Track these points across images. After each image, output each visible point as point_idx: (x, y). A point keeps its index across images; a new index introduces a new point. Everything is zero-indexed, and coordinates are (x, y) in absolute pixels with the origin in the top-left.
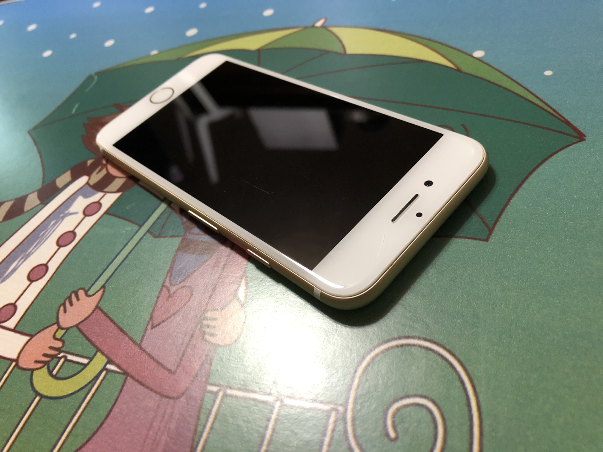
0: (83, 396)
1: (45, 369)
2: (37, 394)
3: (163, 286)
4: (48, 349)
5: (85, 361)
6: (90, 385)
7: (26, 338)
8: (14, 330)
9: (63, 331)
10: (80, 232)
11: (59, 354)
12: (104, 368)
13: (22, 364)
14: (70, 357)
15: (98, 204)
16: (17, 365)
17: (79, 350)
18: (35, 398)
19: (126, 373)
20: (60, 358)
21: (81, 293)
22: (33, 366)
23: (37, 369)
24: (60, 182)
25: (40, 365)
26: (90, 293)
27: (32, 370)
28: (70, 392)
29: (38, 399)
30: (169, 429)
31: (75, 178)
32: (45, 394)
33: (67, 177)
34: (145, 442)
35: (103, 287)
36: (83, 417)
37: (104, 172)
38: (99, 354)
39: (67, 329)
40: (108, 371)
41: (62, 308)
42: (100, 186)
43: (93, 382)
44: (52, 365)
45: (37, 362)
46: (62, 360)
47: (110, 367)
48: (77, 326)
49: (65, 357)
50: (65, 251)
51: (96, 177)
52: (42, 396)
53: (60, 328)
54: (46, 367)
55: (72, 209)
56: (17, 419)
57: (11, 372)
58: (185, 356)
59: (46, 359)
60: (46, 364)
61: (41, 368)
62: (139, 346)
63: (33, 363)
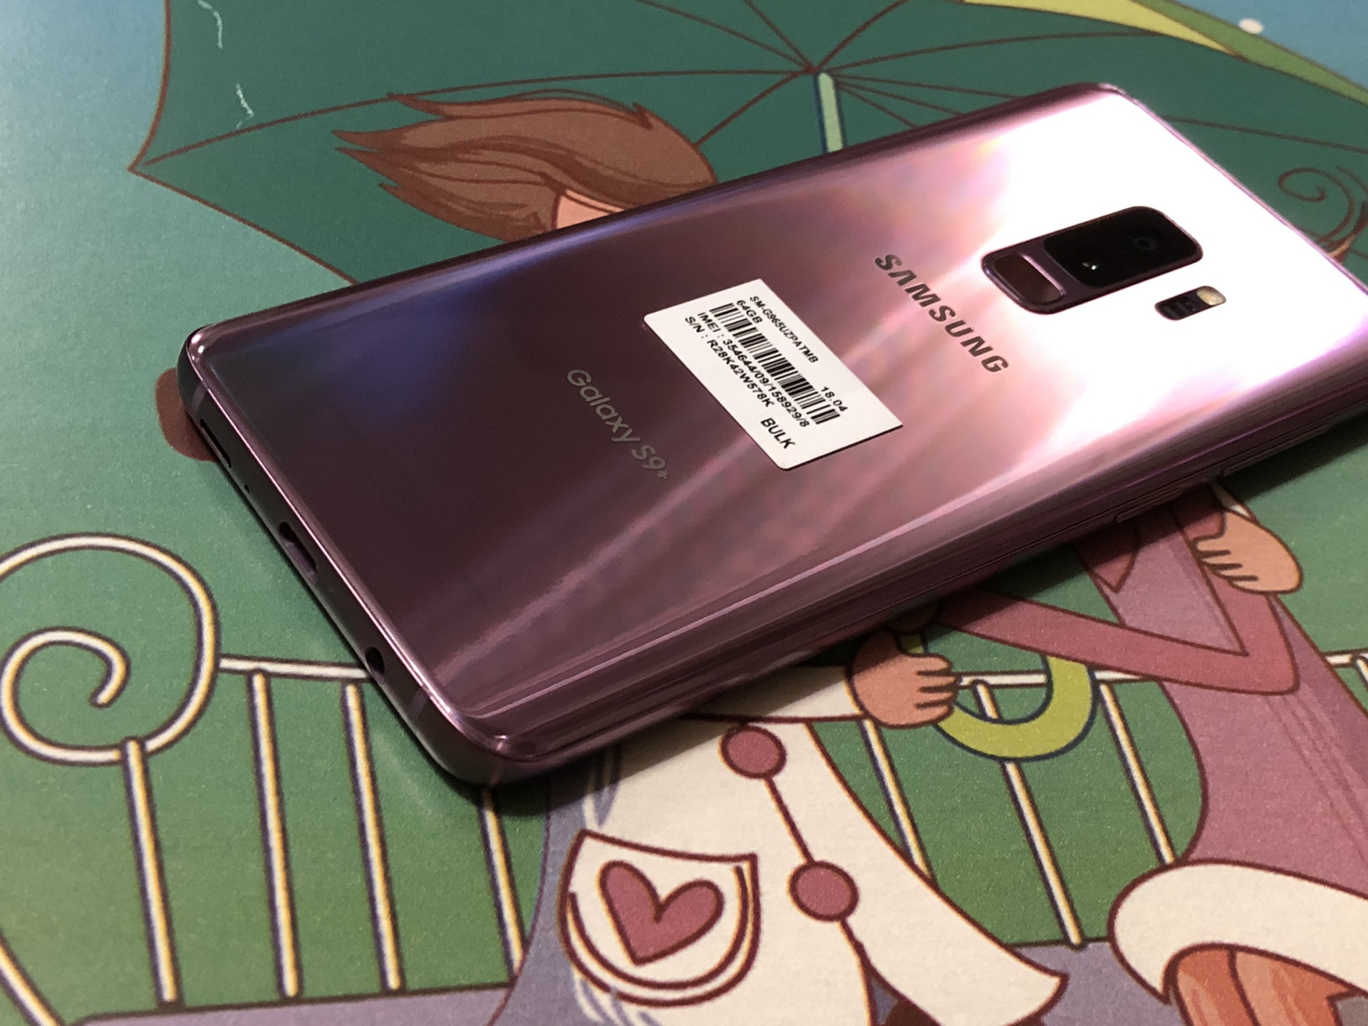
0: (1106, 734)
1: (959, 713)
2: (1002, 761)
4: (920, 677)
5: (1040, 679)
6: (1099, 716)
11: (961, 681)
12: (1095, 684)
14: (992, 680)
16: (878, 724)
17: (995, 663)
18: (1005, 768)
19: (1147, 678)
20: (972, 688)
23: (942, 718)
27: (934, 723)
28: (1071, 738)
29: (1011, 768)
30: (1331, 738)
32: (1019, 755)
34: (1311, 768)
36: (1148, 768)
38: (1052, 661)
40: (1110, 683)
43: (1099, 708)
44: (968, 704)
45: (921, 706)
46: (982, 690)
47: (1100, 675)
48: (936, 622)
49: (982, 683)
52: (1017, 761)
53: (899, 633)
54: (957, 709)
56: (1011, 813)
57: (882, 740)
58: (1235, 622)
59: (943, 696)
60: (950, 704)
61: (949, 713)
62: (1121, 625)
63: (915, 709)
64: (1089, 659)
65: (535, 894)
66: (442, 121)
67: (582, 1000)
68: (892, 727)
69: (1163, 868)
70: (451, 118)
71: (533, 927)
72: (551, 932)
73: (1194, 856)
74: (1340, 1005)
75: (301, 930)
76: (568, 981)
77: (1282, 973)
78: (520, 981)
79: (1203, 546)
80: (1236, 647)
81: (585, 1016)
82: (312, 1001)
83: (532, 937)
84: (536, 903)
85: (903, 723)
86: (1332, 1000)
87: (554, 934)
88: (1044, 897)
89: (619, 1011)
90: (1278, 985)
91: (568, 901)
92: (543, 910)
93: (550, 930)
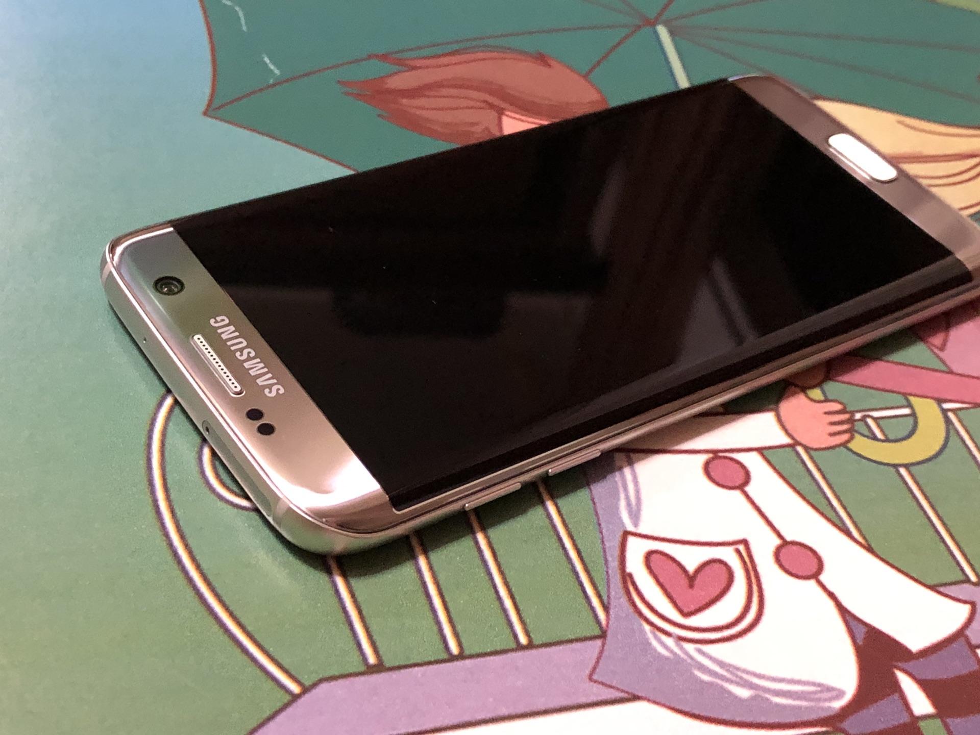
5: (907, 411)
6: (952, 432)
7: (767, 416)
11: (854, 416)
12: (945, 412)
14: (875, 414)
16: (807, 449)
18: (898, 470)
19: (977, 405)
23: (848, 441)
27: (844, 445)
28: (937, 448)
29: (903, 471)
32: (906, 462)
38: (912, 399)
40: (953, 411)
43: (951, 428)
45: (832, 434)
46: (870, 420)
47: (946, 406)
48: (828, 379)
49: (869, 416)
52: (906, 466)
53: (804, 388)
56: (910, 500)
57: (811, 458)
59: (845, 427)
60: (852, 432)
61: (852, 438)
62: (951, 372)
63: (829, 437)
64: (936, 396)
65: (604, 576)
66: (408, 71)
67: (655, 643)
68: (816, 450)
70: (415, 68)
71: (609, 597)
72: (622, 600)
75: (451, 609)
76: (643, 631)
78: (609, 633)
81: (659, 653)
82: (471, 657)
83: (609, 603)
84: (606, 580)
85: (823, 446)
87: (624, 600)
88: (946, 553)
89: (682, 648)
91: (627, 579)
92: (612, 586)
93: (620, 598)
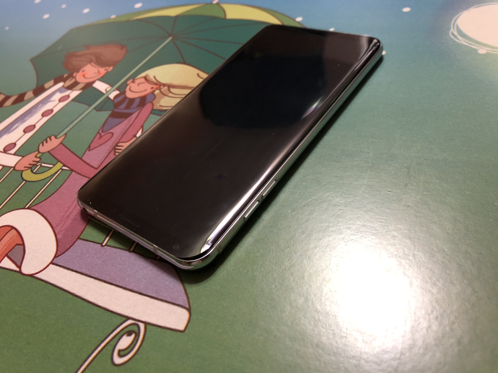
0: (48, 180)
1: (30, 170)
2: (24, 180)
3: (98, 133)
4: (32, 162)
5: (51, 166)
6: (53, 176)
7: (20, 158)
8: (14, 154)
9: (41, 154)
10: (56, 110)
11: (37, 163)
12: (61, 169)
13: (17, 168)
14: (43, 165)
15: (68, 96)
17: (48, 162)
18: (23, 182)
19: (72, 170)
20: (38, 166)
21: (53, 138)
22: (23, 169)
24: (46, 86)
25: (26, 169)
26: (58, 137)
27: (22, 171)
29: (24, 182)
31: (56, 83)
32: (28, 180)
33: (52, 82)
35: (66, 134)
36: (47, 188)
37: (73, 80)
39: (43, 153)
40: (63, 170)
41: (41, 145)
42: (70, 88)
43: (55, 174)
44: (33, 169)
45: (25, 167)
46: (39, 166)
47: (64, 168)
48: (49, 152)
50: (46, 119)
51: (68, 83)
52: (26, 181)
53: (39, 152)
55: (53, 99)
56: (12, 191)
57: (11, 172)
58: (104, 162)
59: (30, 166)
60: (30, 168)
61: (27, 170)
62: (81, 159)
64: (66, 164)
69: (24, 208)
73: (32, 208)
74: (16, 246)
77: (16, 236)
79: (119, 144)
80: (97, 167)
86: (17, 244)
90: (11, 238)
